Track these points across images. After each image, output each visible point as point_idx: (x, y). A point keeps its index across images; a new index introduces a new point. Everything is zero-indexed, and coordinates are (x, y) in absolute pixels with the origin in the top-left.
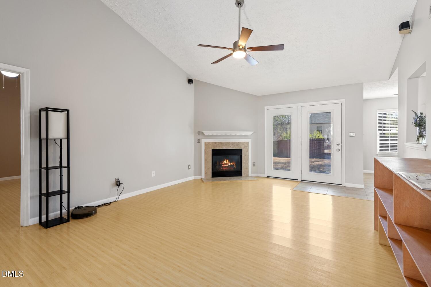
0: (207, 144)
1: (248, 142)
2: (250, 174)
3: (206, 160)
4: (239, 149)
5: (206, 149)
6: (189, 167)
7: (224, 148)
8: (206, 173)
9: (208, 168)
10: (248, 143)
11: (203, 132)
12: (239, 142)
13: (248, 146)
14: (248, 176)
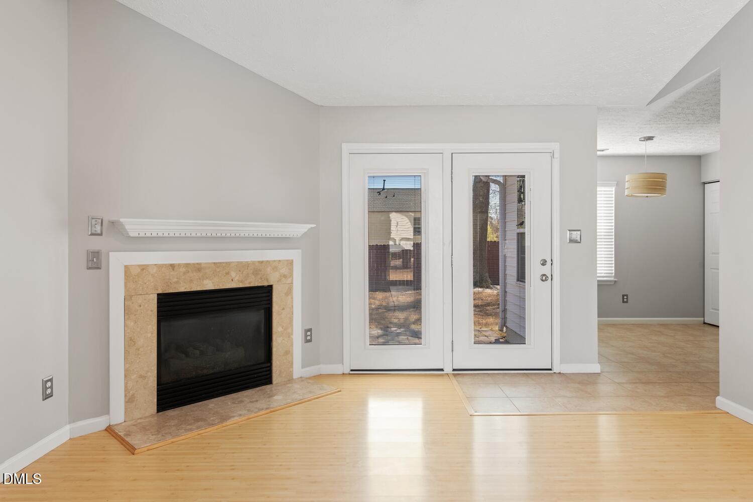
0: (135, 272)
1: (292, 260)
2: (298, 371)
3: (130, 342)
4: (263, 287)
5: (131, 297)
6: (45, 388)
7: (209, 285)
8: (130, 400)
9: (141, 377)
10: (290, 263)
11: (122, 220)
12: (262, 262)
13: (291, 275)
14: (290, 380)
